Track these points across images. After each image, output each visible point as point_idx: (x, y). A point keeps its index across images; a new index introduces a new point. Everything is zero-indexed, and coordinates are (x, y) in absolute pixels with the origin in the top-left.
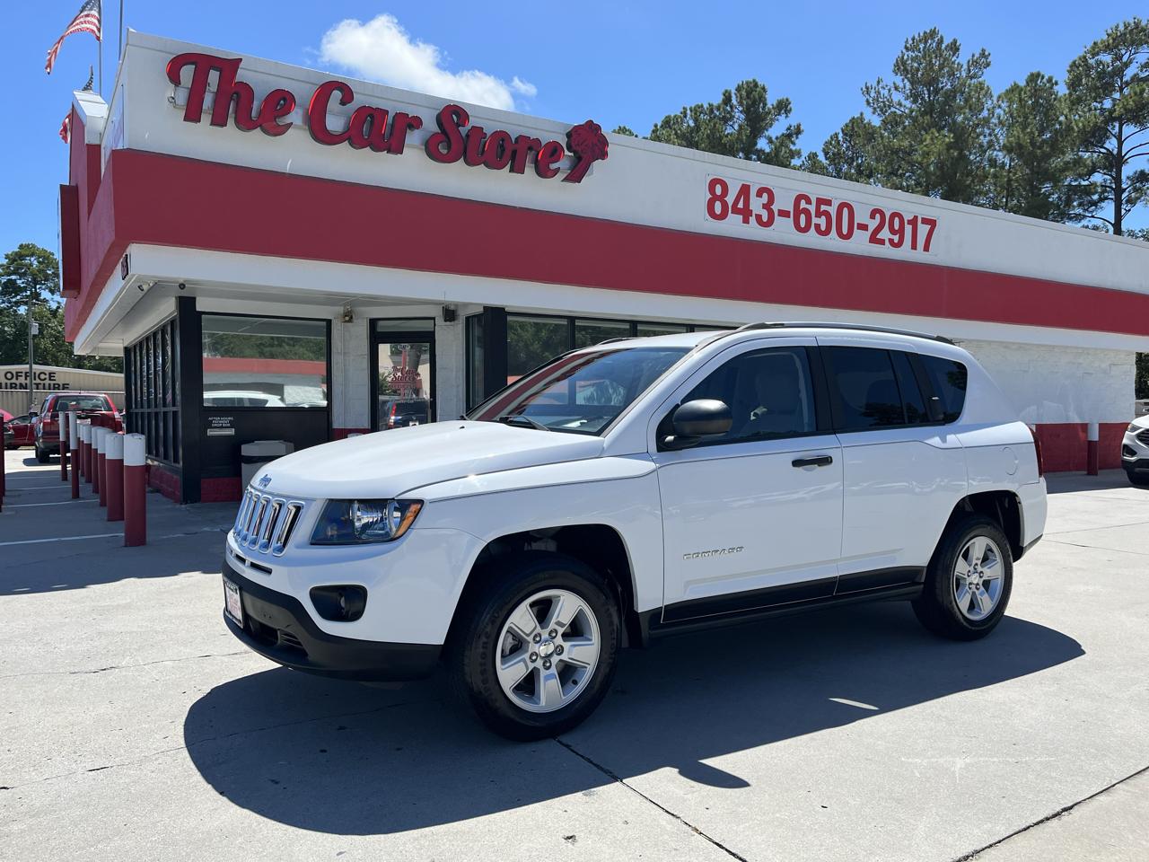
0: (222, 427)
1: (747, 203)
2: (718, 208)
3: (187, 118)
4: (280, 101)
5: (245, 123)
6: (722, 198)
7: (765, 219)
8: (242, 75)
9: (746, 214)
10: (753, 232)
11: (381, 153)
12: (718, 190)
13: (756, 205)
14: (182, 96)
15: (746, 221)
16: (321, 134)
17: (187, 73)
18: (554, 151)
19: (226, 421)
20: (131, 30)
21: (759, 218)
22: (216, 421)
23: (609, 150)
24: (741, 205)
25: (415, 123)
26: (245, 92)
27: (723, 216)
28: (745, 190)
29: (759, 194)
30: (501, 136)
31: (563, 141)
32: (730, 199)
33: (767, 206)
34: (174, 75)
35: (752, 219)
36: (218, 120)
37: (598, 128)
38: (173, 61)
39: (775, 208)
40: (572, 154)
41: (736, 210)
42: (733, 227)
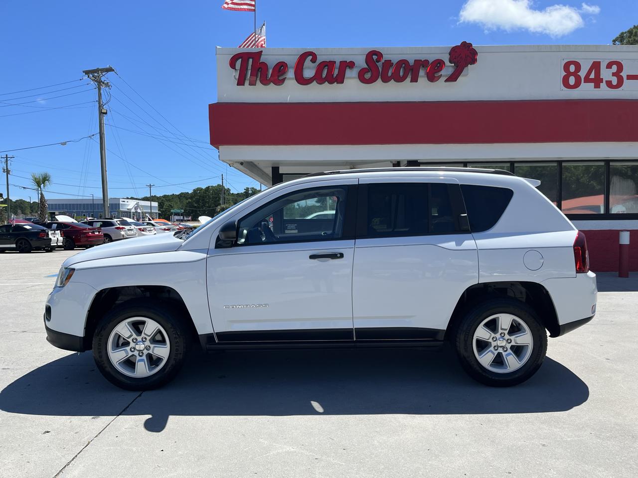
0: (292, 229)
1: (598, 74)
2: (572, 80)
3: (238, 84)
4: (281, 68)
5: (265, 82)
6: (575, 74)
7: (615, 82)
8: (263, 59)
9: (597, 82)
10: (604, 93)
11: (333, 84)
12: (572, 68)
13: (606, 74)
14: (236, 74)
15: (597, 86)
16: (301, 80)
17: (238, 63)
18: (438, 64)
19: (293, 226)
20: (218, 47)
21: (609, 84)
22: (290, 226)
23: (478, 57)
24: (592, 76)
25: (351, 65)
26: (264, 66)
27: (577, 85)
28: (596, 66)
29: (609, 66)
30: (403, 63)
31: (446, 58)
32: (582, 74)
33: (617, 74)
34: (232, 65)
35: (603, 85)
36: (252, 84)
37: (470, 45)
38: (232, 59)
39: (624, 74)
40: (453, 65)
41: (587, 80)
42: (586, 91)
